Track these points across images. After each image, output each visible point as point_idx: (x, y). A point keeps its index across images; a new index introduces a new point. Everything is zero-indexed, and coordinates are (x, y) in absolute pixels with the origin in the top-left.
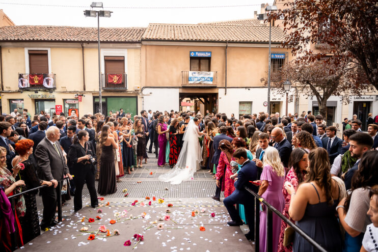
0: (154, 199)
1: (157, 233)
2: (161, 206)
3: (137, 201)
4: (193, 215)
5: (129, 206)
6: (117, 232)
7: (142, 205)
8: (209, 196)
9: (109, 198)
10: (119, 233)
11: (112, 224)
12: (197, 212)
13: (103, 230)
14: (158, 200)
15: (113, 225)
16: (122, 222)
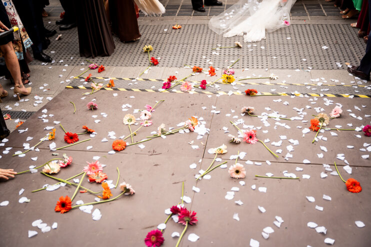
0: (212, 72)
1: (230, 196)
2: (230, 93)
3: (174, 78)
4: (315, 127)
5: (157, 91)
6: (128, 190)
7: (184, 89)
8: (340, 66)
9: (115, 68)
10: (132, 190)
11: (116, 151)
12: (322, 120)
13: (94, 177)
14: (220, 77)
15: (118, 154)
16: (142, 146)
